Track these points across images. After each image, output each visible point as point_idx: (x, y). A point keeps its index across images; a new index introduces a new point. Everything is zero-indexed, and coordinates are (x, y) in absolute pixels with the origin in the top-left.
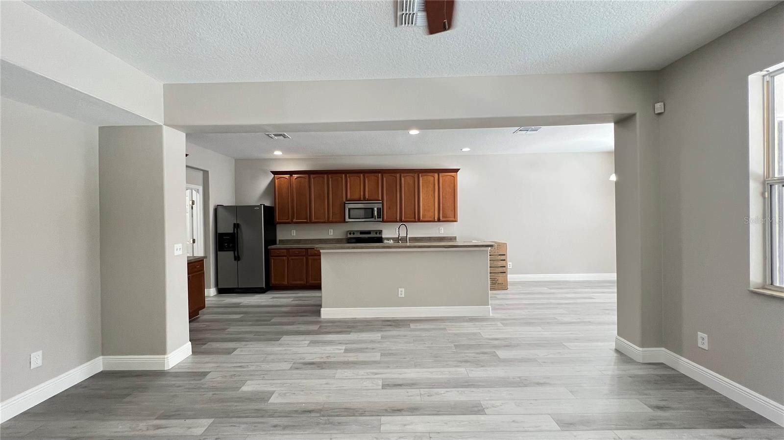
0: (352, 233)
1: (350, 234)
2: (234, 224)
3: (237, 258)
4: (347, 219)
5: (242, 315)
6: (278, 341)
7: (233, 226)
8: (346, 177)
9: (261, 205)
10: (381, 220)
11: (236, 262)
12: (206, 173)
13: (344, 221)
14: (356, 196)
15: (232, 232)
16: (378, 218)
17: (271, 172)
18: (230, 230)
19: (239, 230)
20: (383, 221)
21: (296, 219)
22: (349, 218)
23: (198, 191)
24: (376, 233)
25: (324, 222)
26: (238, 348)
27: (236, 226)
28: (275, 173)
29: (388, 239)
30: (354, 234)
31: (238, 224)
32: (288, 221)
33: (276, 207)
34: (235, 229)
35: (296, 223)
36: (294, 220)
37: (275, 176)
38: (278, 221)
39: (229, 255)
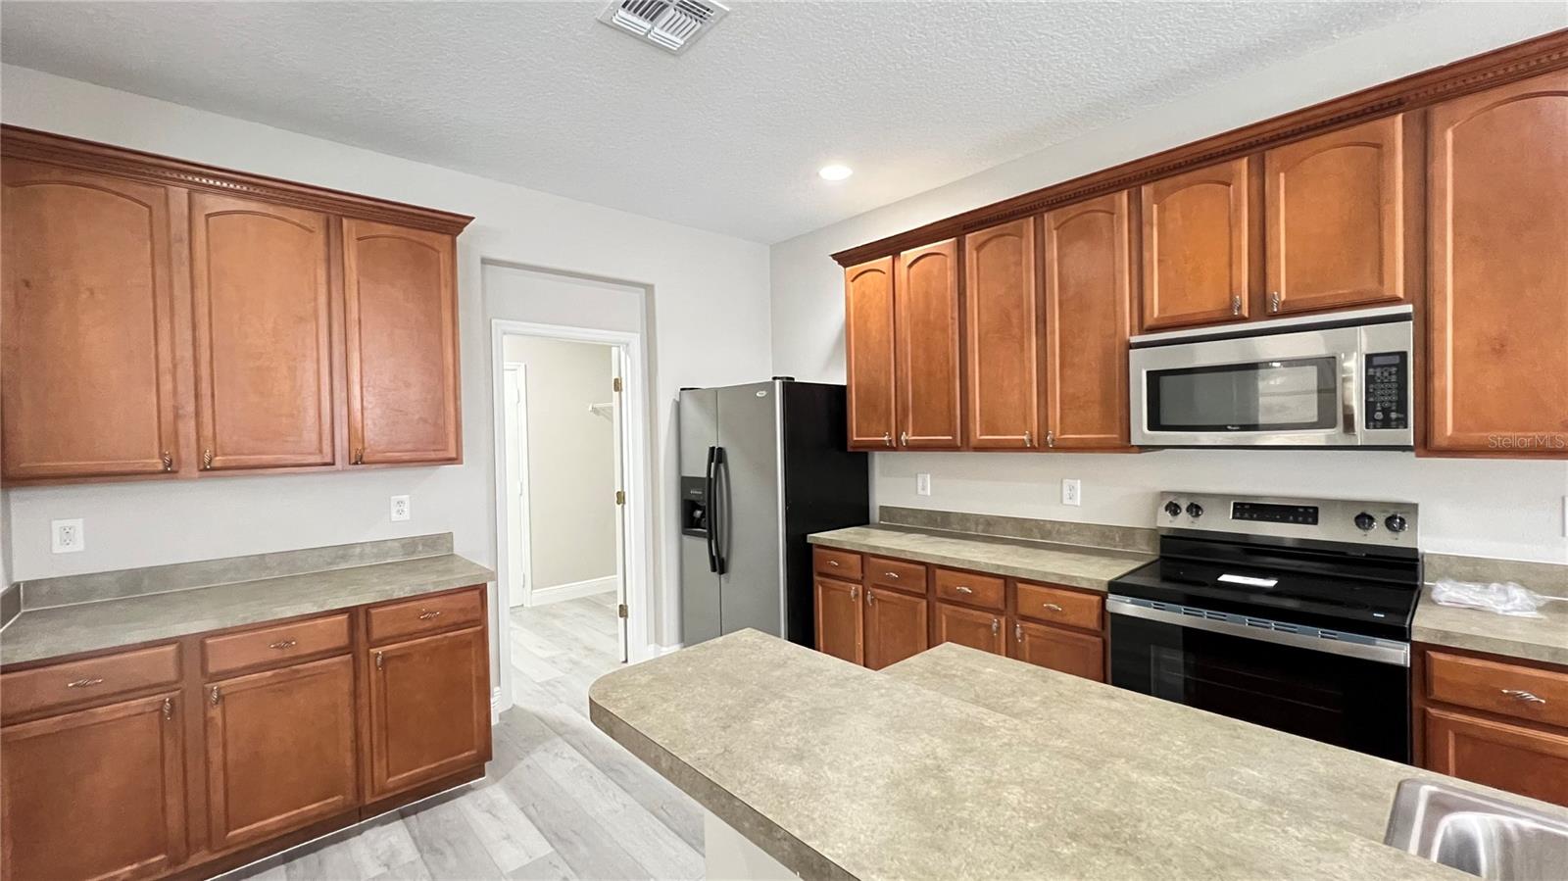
0: (1184, 504)
1: (1173, 509)
2: (712, 449)
3: (719, 565)
4: (1141, 432)
7: (707, 457)
8: (1136, 201)
9: (775, 378)
10: (1407, 436)
11: (715, 577)
13: (1125, 446)
14: (1208, 301)
15: (704, 475)
16: (1371, 421)
17: (834, 257)
18: (701, 470)
19: (722, 467)
20: (1426, 445)
22: (1155, 424)
23: (626, 350)
24: (1364, 520)
25: (1021, 448)
27: (717, 456)
28: (845, 259)
29: (1477, 571)
30: (1195, 510)
31: (720, 449)
32: (886, 438)
33: (851, 386)
34: (713, 464)
35: (913, 447)
36: (907, 434)
37: (847, 269)
38: (855, 439)
39: (700, 546)
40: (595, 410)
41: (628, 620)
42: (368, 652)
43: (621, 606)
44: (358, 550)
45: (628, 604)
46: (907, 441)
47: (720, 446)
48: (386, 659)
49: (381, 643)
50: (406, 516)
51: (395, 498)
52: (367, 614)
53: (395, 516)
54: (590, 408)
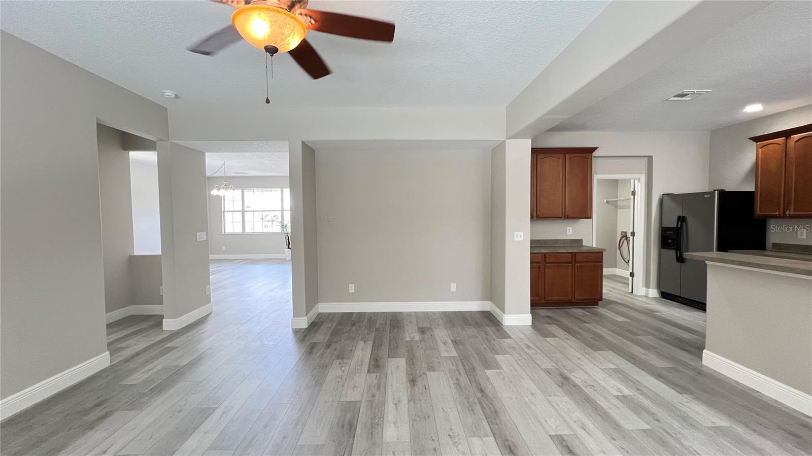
2: (679, 217)
3: (681, 260)
5: (628, 320)
6: (594, 350)
7: (676, 220)
9: (715, 190)
11: (678, 264)
12: (650, 158)
15: (675, 226)
17: (750, 139)
18: (673, 224)
19: (684, 224)
21: (794, 211)
23: (639, 180)
26: (557, 337)
27: (682, 219)
28: (756, 139)
31: (684, 217)
32: (777, 213)
33: (757, 192)
34: (680, 222)
35: (791, 217)
36: (790, 211)
37: (758, 143)
38: (758, 213)
39: (671, 254)
40: (607, 202)
41: (634, 278)
42: (575, 265)
43: (631, 273)
44: (559, 241)
45: (634, 272)
46: (789, 214)
47: (684, 215)
48: (580, 267)
49: (578, 262)
50: (571, 233)
51: (568, 228)
52: (575, 254)
53: (568, 233)
54: (605, 201)
